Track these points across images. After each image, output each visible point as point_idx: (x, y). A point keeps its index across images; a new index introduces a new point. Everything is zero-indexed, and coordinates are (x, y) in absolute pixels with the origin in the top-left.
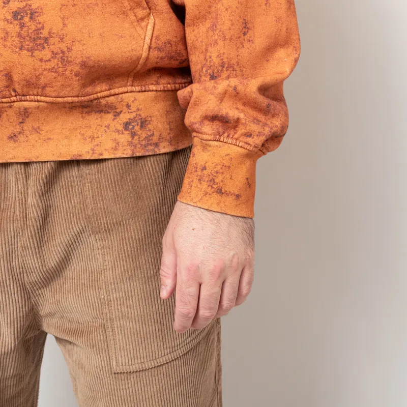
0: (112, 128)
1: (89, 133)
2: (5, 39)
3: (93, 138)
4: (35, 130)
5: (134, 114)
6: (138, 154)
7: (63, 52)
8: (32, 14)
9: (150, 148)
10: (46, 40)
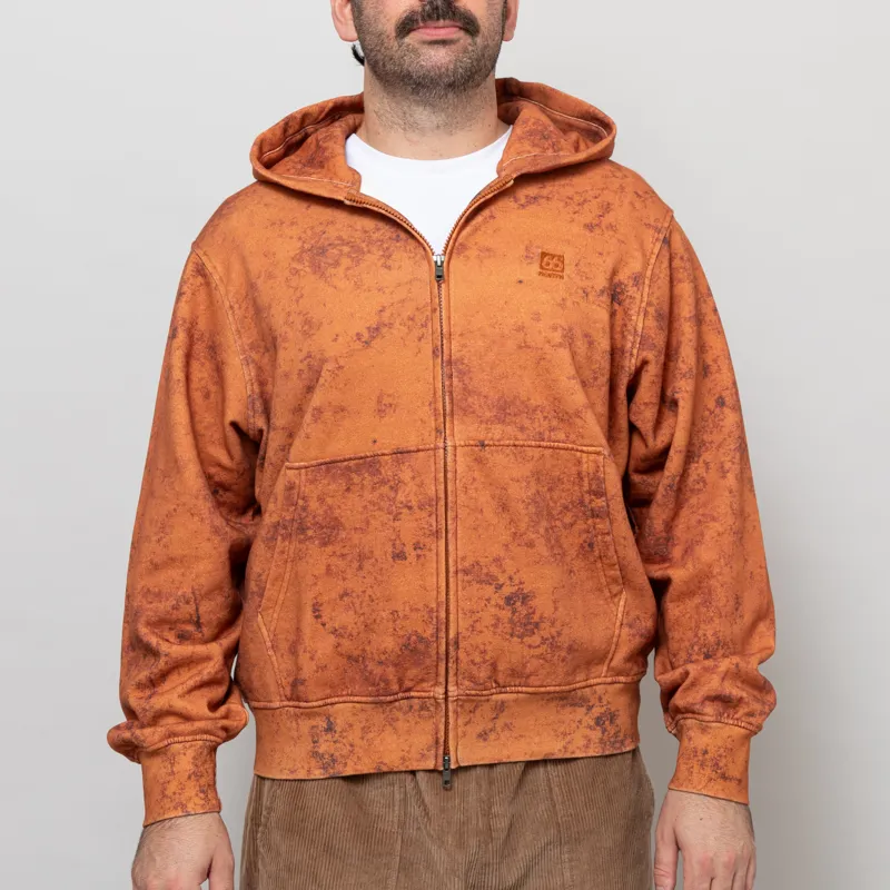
0: (584, 723)
1: (562, 729)
2: (495, 626)
3: (564, 734)
4: (507, 726)
5: (605, 708)
6: (607, 753)
7: (553, 637)
8: (524, 598)
9: (618, 745)
10: (537, 625)
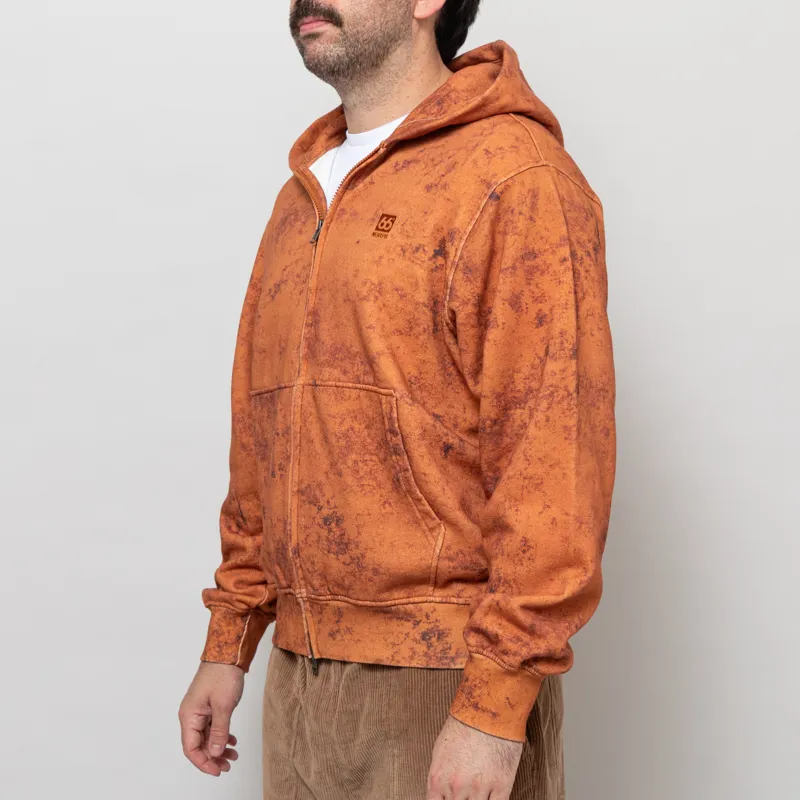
0: (411, 637)
1: (391, 640)
2: (318, 542)
3: (394, 644)
4: (349, 630)
5: (433, 625)
6: (432, 667)
7: (358, 558)
8: (337, 521)
9: (446, 661)
10: (347, 545)
